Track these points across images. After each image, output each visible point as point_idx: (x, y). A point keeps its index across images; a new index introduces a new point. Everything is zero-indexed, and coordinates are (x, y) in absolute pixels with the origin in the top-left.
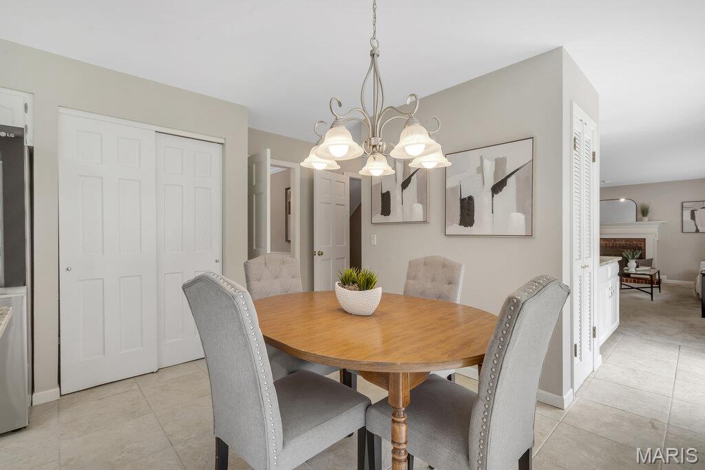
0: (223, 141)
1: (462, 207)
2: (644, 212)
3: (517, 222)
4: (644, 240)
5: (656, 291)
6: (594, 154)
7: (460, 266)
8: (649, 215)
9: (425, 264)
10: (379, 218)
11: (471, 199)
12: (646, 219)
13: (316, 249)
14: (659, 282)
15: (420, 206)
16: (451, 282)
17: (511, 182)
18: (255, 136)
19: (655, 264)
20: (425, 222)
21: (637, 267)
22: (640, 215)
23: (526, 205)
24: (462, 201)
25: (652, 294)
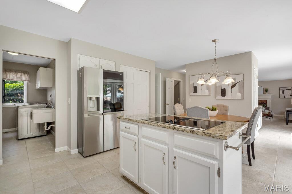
0: (150, 72)
1: (222, 91)
2: (266, 91)
3: (239, 96)
4: (266, 101)
5: (271, 118)
6: (257, 76)
7: (229, 106)
8: (268, 92)
9: (218, 106)
10: (192, 94)
11: (224, 89)
12: (267, 93)
13: (167, 103)
14: (272, 116)
15: (208, 91)
16: (226, 110)
17: (237, 85)
18: (158, 70)
19: (270, 109)
20: (209, 95)
21: (265, 110)
22: (265, 92)
23: (242, 91)
24: (222, 90)
25: (270, 118)
